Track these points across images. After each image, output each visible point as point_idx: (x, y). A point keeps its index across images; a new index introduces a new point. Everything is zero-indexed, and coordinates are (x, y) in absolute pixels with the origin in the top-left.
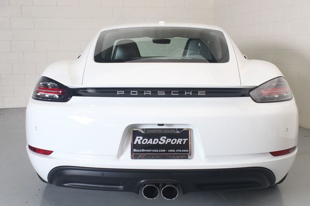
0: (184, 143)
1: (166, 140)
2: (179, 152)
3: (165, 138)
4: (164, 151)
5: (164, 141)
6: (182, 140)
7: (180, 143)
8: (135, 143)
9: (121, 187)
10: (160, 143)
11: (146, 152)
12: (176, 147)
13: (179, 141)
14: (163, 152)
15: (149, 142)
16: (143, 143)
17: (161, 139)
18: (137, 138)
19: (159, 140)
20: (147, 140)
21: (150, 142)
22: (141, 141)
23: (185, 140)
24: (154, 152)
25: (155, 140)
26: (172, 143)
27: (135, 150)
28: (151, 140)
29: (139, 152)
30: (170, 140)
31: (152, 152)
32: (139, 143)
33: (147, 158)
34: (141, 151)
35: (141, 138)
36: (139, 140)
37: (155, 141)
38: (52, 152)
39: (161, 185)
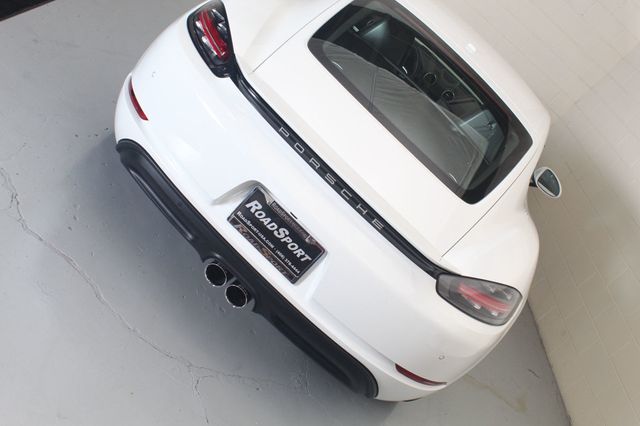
0: (302, 260)
1: (286, 236)
2: (287, 265)
3: (287, 233)
4: (272, 246)
5: (282, 235)
6: (303, 253)
7: (298, 256)
8: (248, 206)
9: (190, 236)
10: (276, 233)
11: (249, 228)
12: (290, 255)
13: (299, 252)
14: (269, 247)
15: (263, 220)
16: (256, 215)
17: (281, 230)
18: (256, 202)
19: (277, 230)
20: (264, 215)
21: (266, 221)
22: (257, 210)
23: (307, 257)
24: (259, 237)
25: (274, 224)
26: (289, 246)
27: (239, 213)
28: (269, 220)
29: (242, 220)
30: (291, 241)
31: (256, 235)
32: (253, 210)
33: (245, 236)
34: (246, 221)
35: (260, 207)
36: (255, 206)
37: (272, 226)
38: (146, 119)
39: (233, 280)
